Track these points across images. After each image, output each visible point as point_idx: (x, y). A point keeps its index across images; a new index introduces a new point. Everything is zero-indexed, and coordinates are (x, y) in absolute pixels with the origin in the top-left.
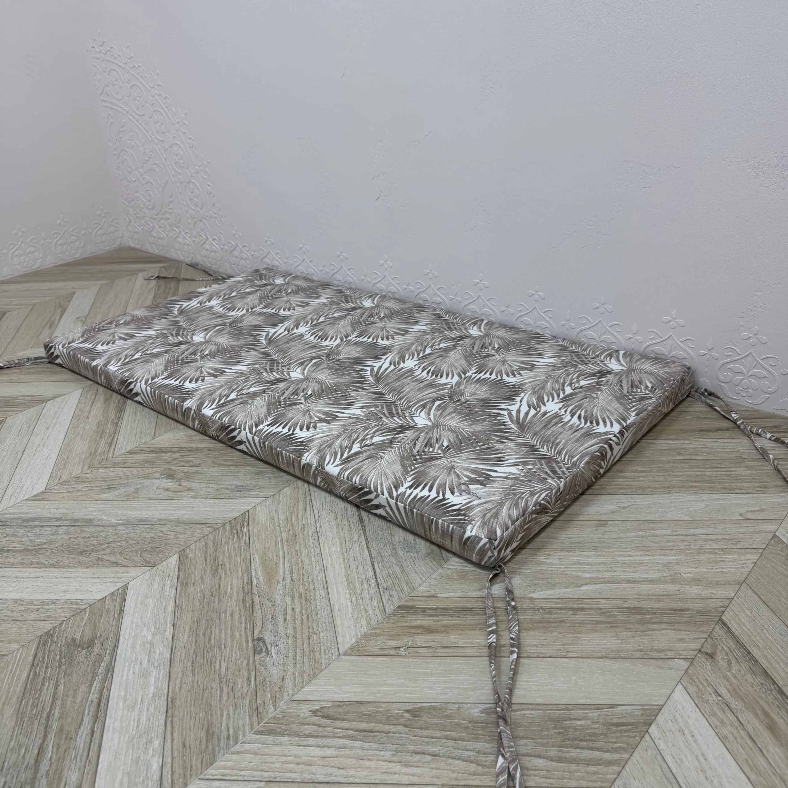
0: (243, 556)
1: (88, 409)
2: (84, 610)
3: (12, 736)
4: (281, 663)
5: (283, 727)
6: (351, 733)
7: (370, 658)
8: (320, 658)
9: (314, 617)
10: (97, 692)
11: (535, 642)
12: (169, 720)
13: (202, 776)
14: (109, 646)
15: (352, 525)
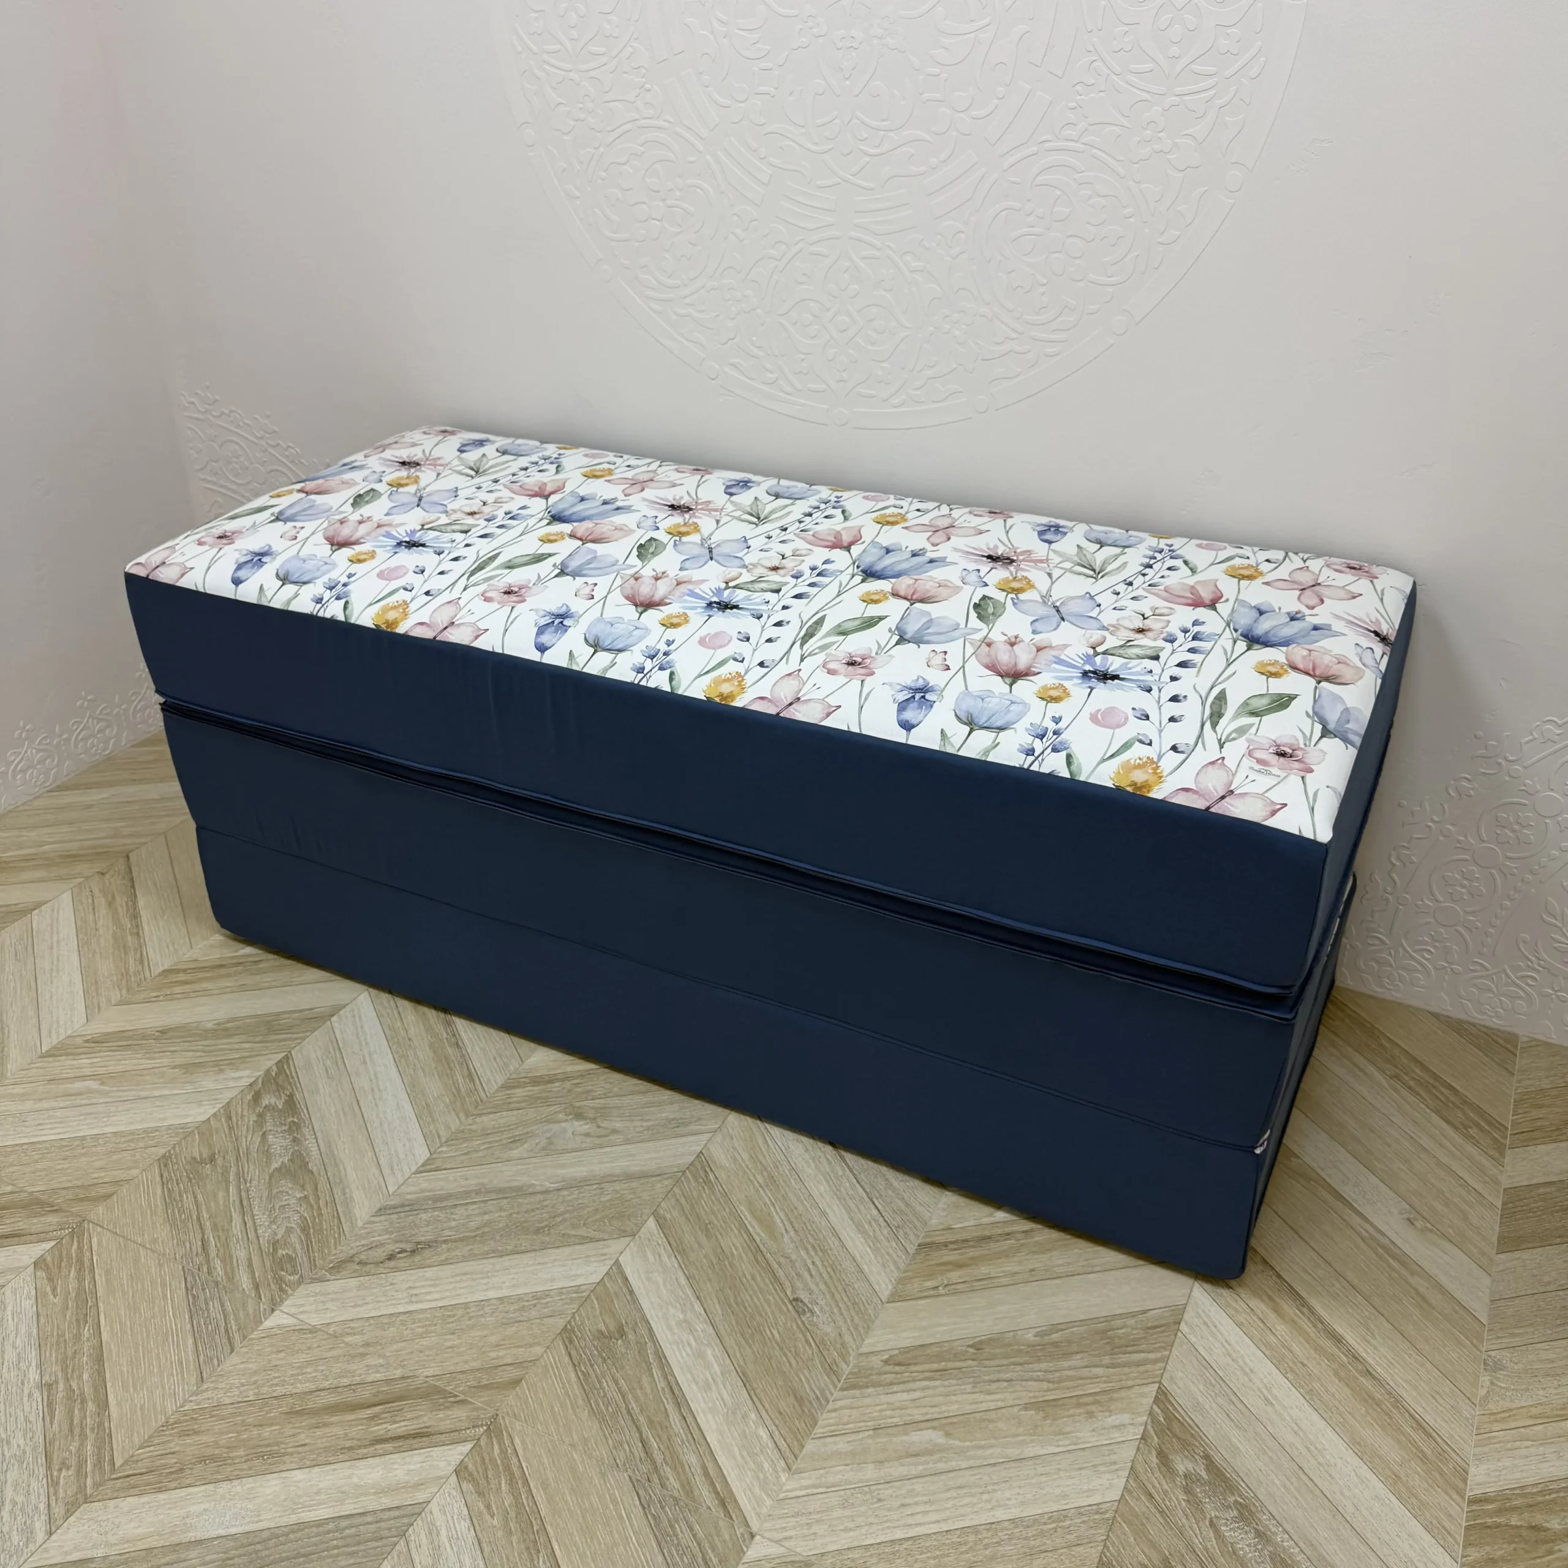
0: (727, 1210)
1: (399, 1024)
2: (589, 1296)
3: (605, 1436)
4: (830, 1320)
5: (864, 1380)
6: (927, 1374)
7: (915, 1302)
8: (866, 1310)
9: (838, 1267)
10: (662, 1380)
11: (1060, 1262)
12: (752, 1393)
13: (813, 1436)
14: (644, 1332)
15: (829, 1157)
